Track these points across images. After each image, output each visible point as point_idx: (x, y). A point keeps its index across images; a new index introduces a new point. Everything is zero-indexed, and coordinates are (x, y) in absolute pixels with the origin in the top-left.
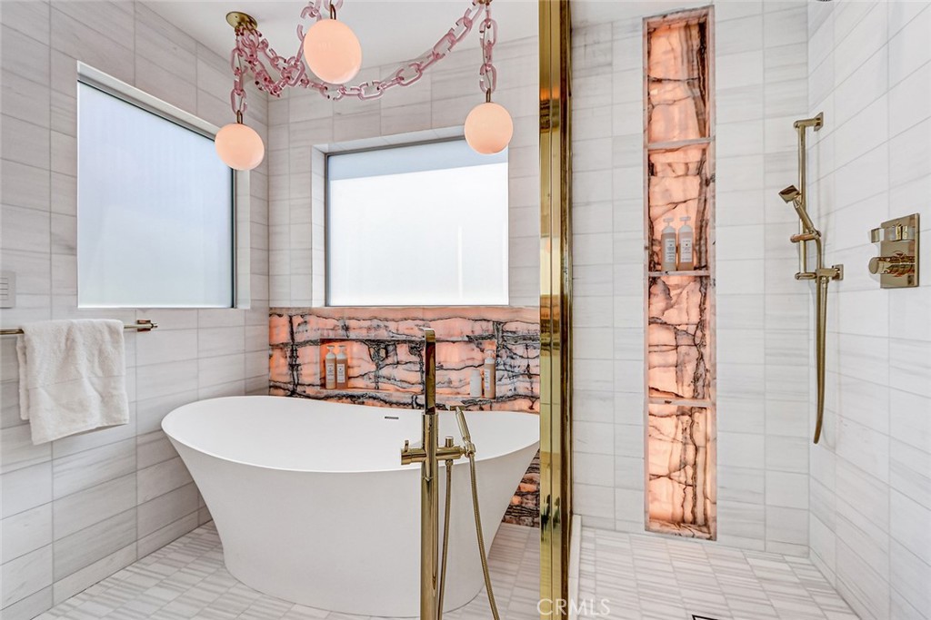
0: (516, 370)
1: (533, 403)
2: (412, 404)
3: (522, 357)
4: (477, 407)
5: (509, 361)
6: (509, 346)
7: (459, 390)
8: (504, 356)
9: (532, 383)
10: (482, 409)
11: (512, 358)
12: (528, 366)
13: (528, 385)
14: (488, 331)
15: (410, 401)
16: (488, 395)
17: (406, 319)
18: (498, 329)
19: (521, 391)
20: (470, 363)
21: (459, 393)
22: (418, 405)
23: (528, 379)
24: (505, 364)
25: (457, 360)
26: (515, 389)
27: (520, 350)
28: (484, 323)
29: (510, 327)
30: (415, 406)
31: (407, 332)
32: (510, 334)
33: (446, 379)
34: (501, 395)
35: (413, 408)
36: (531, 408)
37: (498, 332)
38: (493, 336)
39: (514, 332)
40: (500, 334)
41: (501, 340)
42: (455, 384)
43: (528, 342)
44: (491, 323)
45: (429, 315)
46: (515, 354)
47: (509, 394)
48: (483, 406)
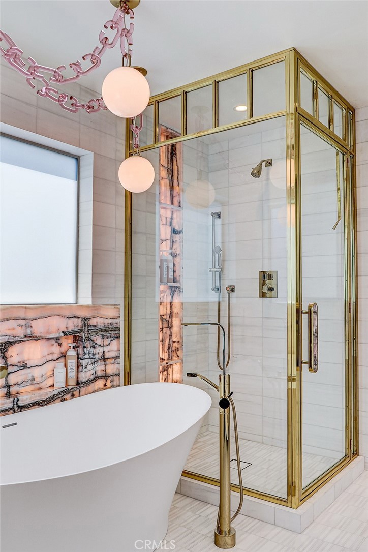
0: (97, 357)
1: (106, 381)
2: (13, 408)
3: (100, 345)
4: (70, 395)
5: (92, 350)
6: (92, 338)
7: (42, 385)
8: (89, 346)
9: (105, 365)
10: (73, 396)
11: (94, 348)
12: (104, 352)
13: (103, 368)
14: (78, 326)
15: (11, 405)
16: (72, 383)
17: (8, 320)
18: (85, 324)
19: (99, 374)
20: (50, 357)
21: (40, 389)
22: (18, 406)
23: (103, 363)
24: (89, 353)
25: (39, 357)
26: (95, 373)
27: (99, 340)
28: (75, 320)
29: (93, 322)
30: (16, 409)
31: (9, 333)
32: (93, 328)
33: (30, 377)
34: (87, 380)
35: (14, 412)
36: (105, 385)
37: (85, 326)
38: (82, 330)
39: (95, 326)
40: (87, 329)
41: (87, 333)
42: (37, 380)
43: (104, 333)
44: (80, 319)
45: (31, 314)
46: (96, 344)
47: (92, 377)
48: (74, 393)
